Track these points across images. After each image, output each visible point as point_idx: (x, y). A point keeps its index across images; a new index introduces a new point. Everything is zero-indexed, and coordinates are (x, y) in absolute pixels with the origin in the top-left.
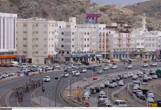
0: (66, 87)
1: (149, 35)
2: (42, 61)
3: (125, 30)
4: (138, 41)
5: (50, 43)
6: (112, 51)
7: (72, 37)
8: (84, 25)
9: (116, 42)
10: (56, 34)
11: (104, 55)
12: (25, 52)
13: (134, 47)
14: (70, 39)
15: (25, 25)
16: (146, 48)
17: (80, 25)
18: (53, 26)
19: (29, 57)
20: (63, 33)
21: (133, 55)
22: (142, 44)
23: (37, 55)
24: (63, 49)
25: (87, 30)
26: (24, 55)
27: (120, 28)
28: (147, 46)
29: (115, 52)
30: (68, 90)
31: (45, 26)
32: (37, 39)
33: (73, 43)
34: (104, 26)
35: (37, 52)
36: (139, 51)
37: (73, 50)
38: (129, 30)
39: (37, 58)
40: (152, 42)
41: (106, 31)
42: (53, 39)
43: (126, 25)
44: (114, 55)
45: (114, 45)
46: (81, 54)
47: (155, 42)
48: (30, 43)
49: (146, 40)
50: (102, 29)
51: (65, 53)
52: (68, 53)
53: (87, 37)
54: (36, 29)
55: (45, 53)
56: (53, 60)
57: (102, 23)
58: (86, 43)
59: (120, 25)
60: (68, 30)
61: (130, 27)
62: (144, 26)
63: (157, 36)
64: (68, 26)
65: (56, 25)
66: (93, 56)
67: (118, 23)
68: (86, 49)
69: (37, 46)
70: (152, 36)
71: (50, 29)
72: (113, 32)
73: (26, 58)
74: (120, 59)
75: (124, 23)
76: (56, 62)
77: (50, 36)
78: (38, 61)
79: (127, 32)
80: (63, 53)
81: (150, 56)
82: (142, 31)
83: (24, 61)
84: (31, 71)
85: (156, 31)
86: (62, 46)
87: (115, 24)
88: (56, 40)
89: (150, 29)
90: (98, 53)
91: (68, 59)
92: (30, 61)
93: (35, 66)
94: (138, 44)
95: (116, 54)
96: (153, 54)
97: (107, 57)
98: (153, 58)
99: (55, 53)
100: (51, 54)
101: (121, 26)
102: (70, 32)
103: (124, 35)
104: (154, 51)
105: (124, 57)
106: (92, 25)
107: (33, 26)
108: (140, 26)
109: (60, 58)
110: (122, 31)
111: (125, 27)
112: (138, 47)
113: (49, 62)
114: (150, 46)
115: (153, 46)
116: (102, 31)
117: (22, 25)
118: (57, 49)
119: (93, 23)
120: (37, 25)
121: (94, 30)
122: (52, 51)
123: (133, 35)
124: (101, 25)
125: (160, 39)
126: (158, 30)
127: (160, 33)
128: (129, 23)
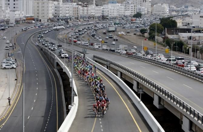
0: (59, 33)
1: (97, 8)
2: (46, 20)
3: (85, 6)
4: (92, 11)
5: (50, 12)
6: (80, 16)
7: (61, 9)
8: (66, 3)
9: (81, 12)
10: (53, 7)
11: (75, 18)
12: (38, 16)
13: (90, 14)
14: (59, 10)
15: (38, 3)
16: (96, 14)
17: (64, 3)
18: (51, 4)
19: (40, 19)
20: (56, 7)
21: (89, 18)
22: (94, 12)
23: (44, 18)
24: (56, 15)
25: (68, 6)
26: (38, 18)
27: (83, 5)
28: (96, 13)
29: (81, 16)
30: (60, 34)
31: (48, 4)
32: (44, 10)
33: (61, 12)
34: (76, 4)
35: (44, 16)
36: (92, 16)
37: (61, 15)
38: (87, 6)
39: (44, 19)
40: (98, 11)
41: (77, 6)
42: (51, 10)
43: (86, 3)
44: (81, 18)
45: (81, 13)
46: (65, 17)
47: (100, 11)
48: (40, 12)
49: (96, 10)
50: (75, 5)
51: (57, 17)
52: (58, 16)
53: (67, 9)
54: (43, 5)
55: (48, 17)
56: (51, 20)
57: (74, 2)
58: (67, 12)
59: (83, 3)
60: (59, 6)
61: (88, 4)
62: (94, 4)
63: (101, 9)
64: (59, 4)
65: (53, 3)
66: (70, 18)
67: (82, 2)
68: (67, 15)
69: (44, 13)
70: (98, 8)
71: (50, 5)
72: (80, 7)
73: (38, 19)
74: (83, 19)
75: (85, 2)
76: (53, 21)
77: (50, 8)
78: (44, 20)
79: (86, 7)
80: (56, 16)
81: (97, 18)
82: (94, 6)
83: (37, 20)
84: (41, 25)
85: (100, 7)
86: (56, 13)
87: (80, 3)
88: (53, 11)
89: (97, 5)
90: (73, 16)
91: (58, 20)
92: (40, 21)
93: (43, 23)
94: (92, 13)
95: (81, 17)
96: (99, 17)
97: (77, 18)
98: (99, 19)
99: (52, 17)
100: (50, 17)
101: (84, 4)
102: (59, 7)
103: (85, 8)
104: (99, 16)
105: (85, 19)
106: (70, 3)
107: (42, 4)
108: (92, 4)
109: (54, 19)
110: (84, 6)
111: (85, 4)
112: (92, 14)
113: (49, 21)
114: (97, 13)
115: (99, 13)
116: (75, 6)
117: (37, 3)
118: (53, 15)
119: (70, 2)
120: (44, 3)
121: (71, 6)
122: (51, 16)
123: (89, 8)
124: (74, 3)
125: (102, 10)
126: (101, 6)
127: (102, 7)
128: (87, 2)
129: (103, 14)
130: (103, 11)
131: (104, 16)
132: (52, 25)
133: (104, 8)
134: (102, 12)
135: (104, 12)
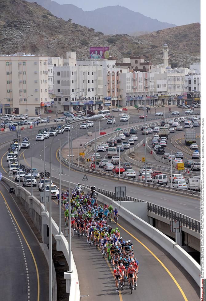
0: (65, 145)
1: (173, 73)
2: (32, 111)
3: (141, 67)
4: (158, 82)
5: (43, 86)
6: (125, 96)
7: (72, 78)
8: (86, 62)
9: (130, 84)
10: (51, 74)
11: (114, 101)
12: (9, 100)
13: (153, 90)
14: (69, 81)
15: (8, 63)
16: (169, 91)
17: (82, 63)
18: (45, 64)
19: (15, 106)
20: (59, 74)
21: (153, 100)
22: (164, 86)
23: (25, 103)
24: (59, 95)
25: (91, 69)
26: (9, 103)
27: (134, 65)
28: (170, 88)
29: (128, 98)
30: (68, 148)
31: (35, 64)
32: (25, 82)
33: (72, 87)
34: (113, 62)
35: (25, 100)
36: (160, 95)
37: (73, 95)
38: (147, 67)
39: (25, 107)
40: (177, 82)
41: (116, 70)
42: (46, 82)
43: (143, 61)
44: (128, 102)
45: (127, 87)
46: (84, 101)
47: (181, 82)
48: (16, 88)
49: (169, 80)
50: (111, 67)
51: (63, 100)
52: (66, 99)
53: (91, 77)
54: (23, 68)
55: (36, 100)
56: (47, 110)
57: (111, 59)
58: (91, 86)
59: (134, 61)
60: (66, 70)
61: (148, 64)
62: (166, 62)
63: (183, 74)
64: (66, 64)
65: (50, 63)
66: (99, 104)
67: (131, 58)
68: (91, 95)
69: (25, 91)
70: (176, 74)
71: (42, 68)
72: (125, 71)
73: (11, 107)
74: (136, 106)
75: (139, 58)
76: (51, 112)
77: (43, 77)
78: (27, 111)
79: (144, 70)
80: (60, 99)
81: (174, 101)
82: (164, 68)
83: (8, 111)
84: (19, 124)
85: (181, 68)
86: (59, 91)
87: (127, 60)
88: (51, 83)
89: (174, 65)
90: (106, 98)
91: (66, 108)
92: (17, 111)
93: (23, 118)
94: (159, 86)
95: (130, 100)
96: (178, 99)
97: (118, 104)
98: (178, 103)
99: (50, 100)
100: (44, 101)
101: (136, 62)
102: (68, 72)
103: (140, 74)
104: (179, 94)
105: (140, 103)
106: (98, 62)
107: (19, 64)
108: (161, 61)
109: (55, 107)
110: (137, 69)
111: (141, 64)
112: (159, 90)
113: (42, 112)
114: (174, 87)
115: (179, 87)
116: (111, 70)
117: (4, 63)
118: (51, 95)
119: (99, 59)
120: (24, 63)
121: (100, 68)
122: (45, 98)
123: (152, 74)
124: (110, 61)
125: (187, 78)
126: (184, 66)
127: (187, 71)
128: (146, 58)
129: (190, 88)
130: (190, 81)
131: (192, 93)
132: (48, 121)
133: (194, 72)
134: (187, 85)
135: (192, 82)
